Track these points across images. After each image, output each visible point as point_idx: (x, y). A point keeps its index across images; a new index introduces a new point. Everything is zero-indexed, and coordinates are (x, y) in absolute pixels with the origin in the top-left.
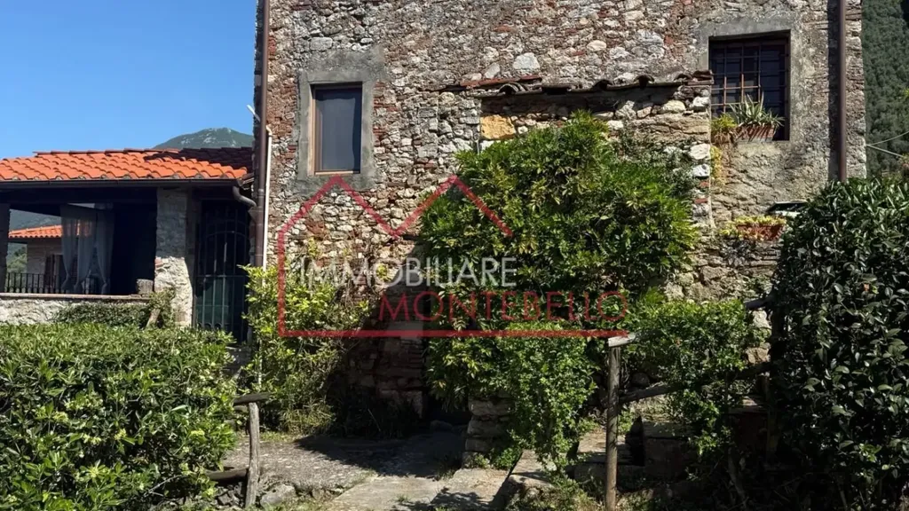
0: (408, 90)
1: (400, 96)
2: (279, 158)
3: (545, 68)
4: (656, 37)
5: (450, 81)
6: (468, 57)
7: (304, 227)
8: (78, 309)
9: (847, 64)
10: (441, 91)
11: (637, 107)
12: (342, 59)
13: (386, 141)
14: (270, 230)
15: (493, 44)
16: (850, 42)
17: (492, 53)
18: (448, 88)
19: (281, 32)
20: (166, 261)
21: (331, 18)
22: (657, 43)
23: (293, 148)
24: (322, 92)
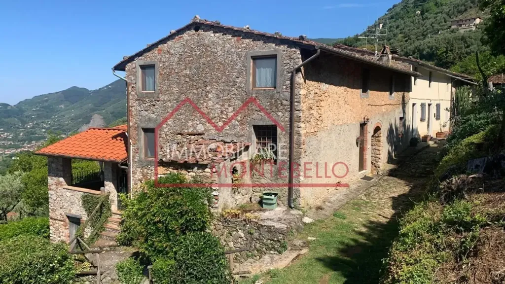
0: (168, 133)
1: (166, 135)
2: (134, 152)
3: (206, 130)
4: (237, 123)
5: (179, 132)
6: (184, 124)
7: (142, 177)
8: (86, 196)
9: (295, 139)
10: (177, 134)
11: (198, 169)
12: (150, 120)
13: (163, 150)
14: (133, 176)
15: (190, 120)
16: (296, 130)
17: (190, 123)
18: (179, 134)
19: (133, 108)
20: (107, 183)
21: (146, 105)
22: (238, 125)
23: (138, 149)
24: (146, 130)
